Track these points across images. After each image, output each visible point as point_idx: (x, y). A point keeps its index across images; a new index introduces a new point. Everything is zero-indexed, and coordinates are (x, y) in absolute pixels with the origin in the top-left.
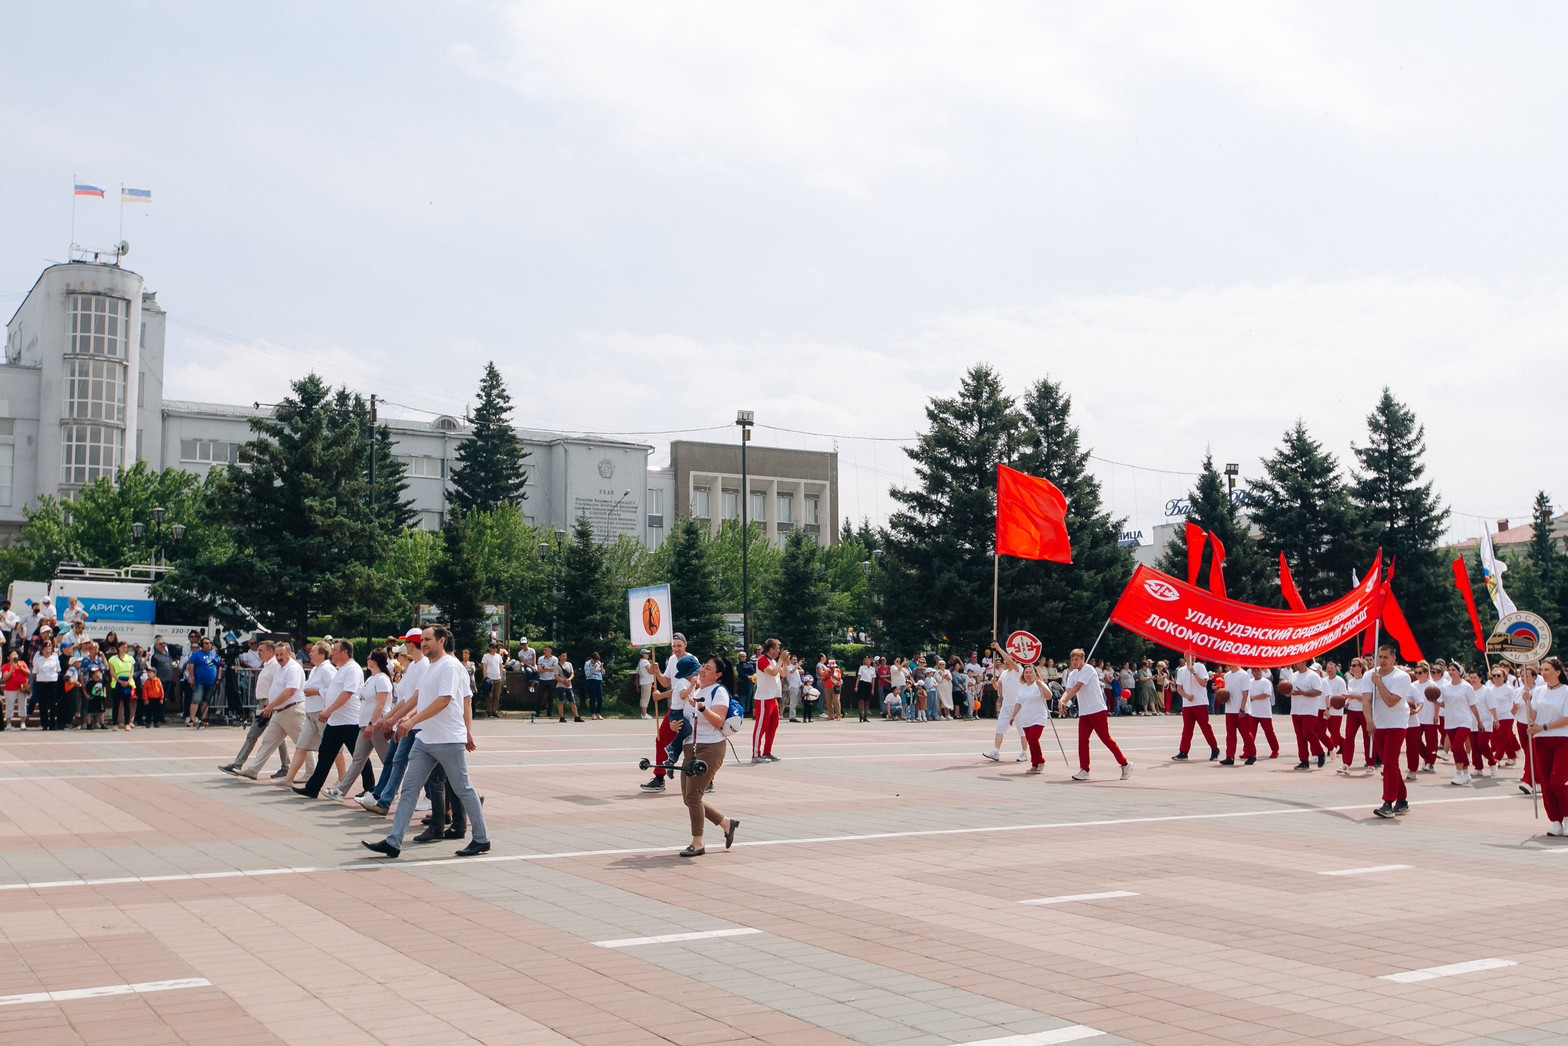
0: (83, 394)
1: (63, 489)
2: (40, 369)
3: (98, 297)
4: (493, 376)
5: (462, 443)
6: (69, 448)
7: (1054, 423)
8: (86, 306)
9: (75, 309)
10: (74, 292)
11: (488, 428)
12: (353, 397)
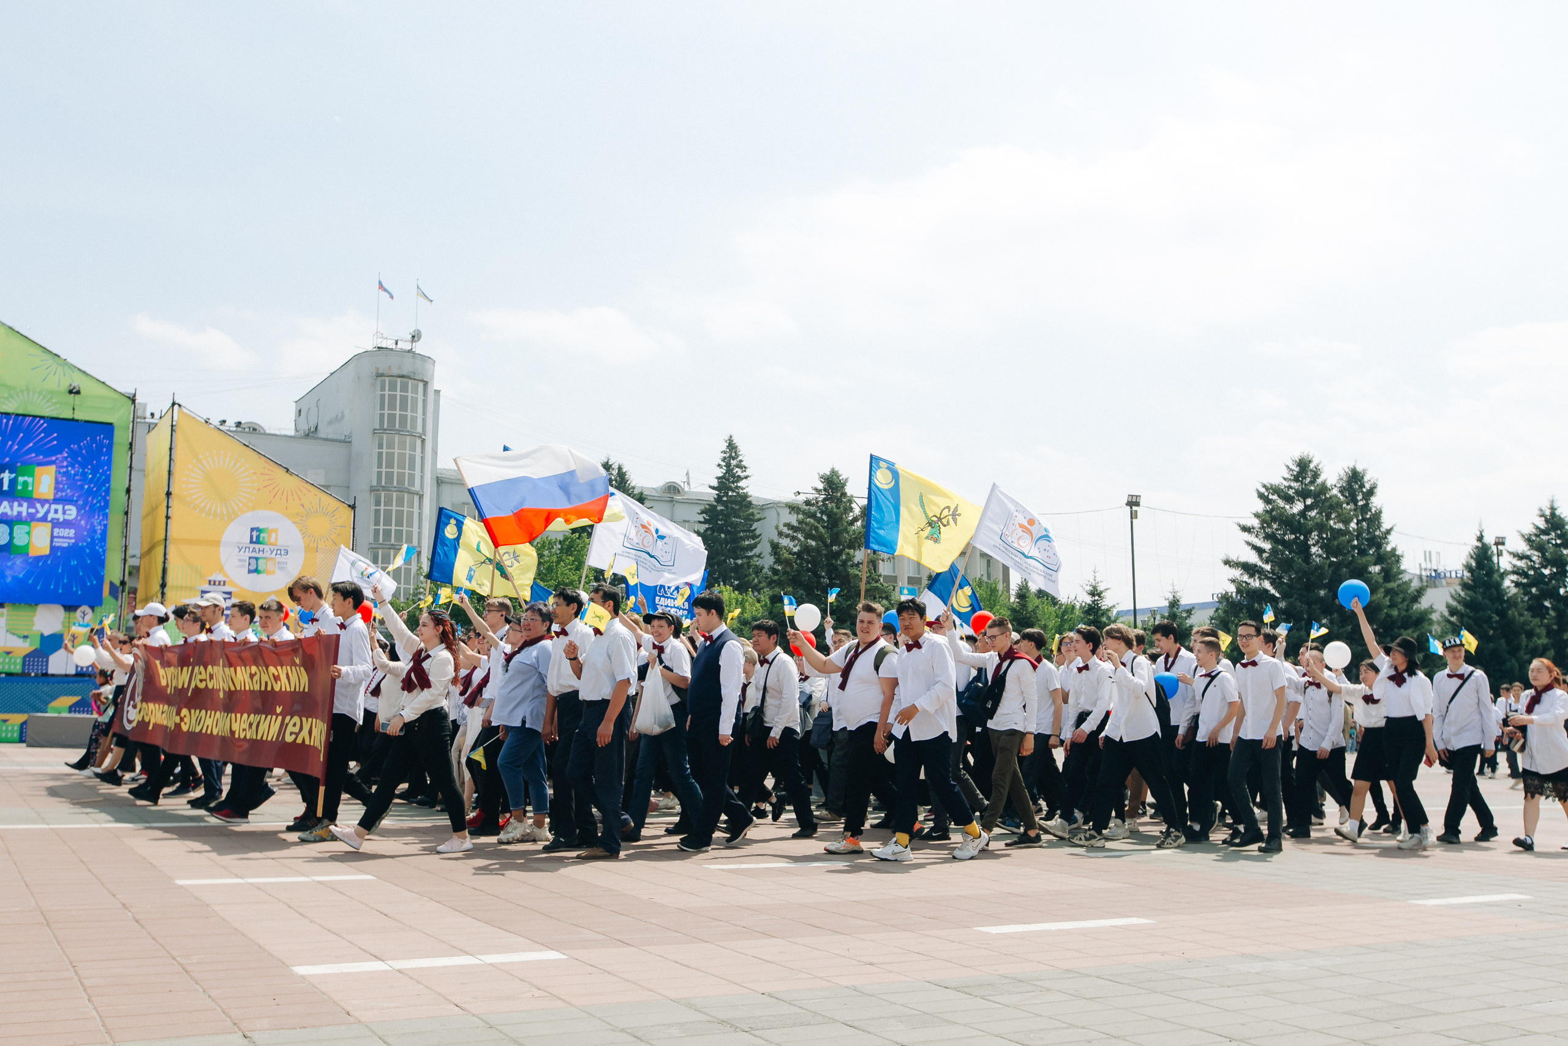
0: (390, 465)
1: (373, 548)
2: (350, 442)
3: (402, 379)
4: (731, 446)
5: (706, 508)
6: (377, 512)
7: (1361, 503)
8: (393, 387)
9: (383, 389)
10: (382, 375)
11: (727, 494)
12: (616, 466)
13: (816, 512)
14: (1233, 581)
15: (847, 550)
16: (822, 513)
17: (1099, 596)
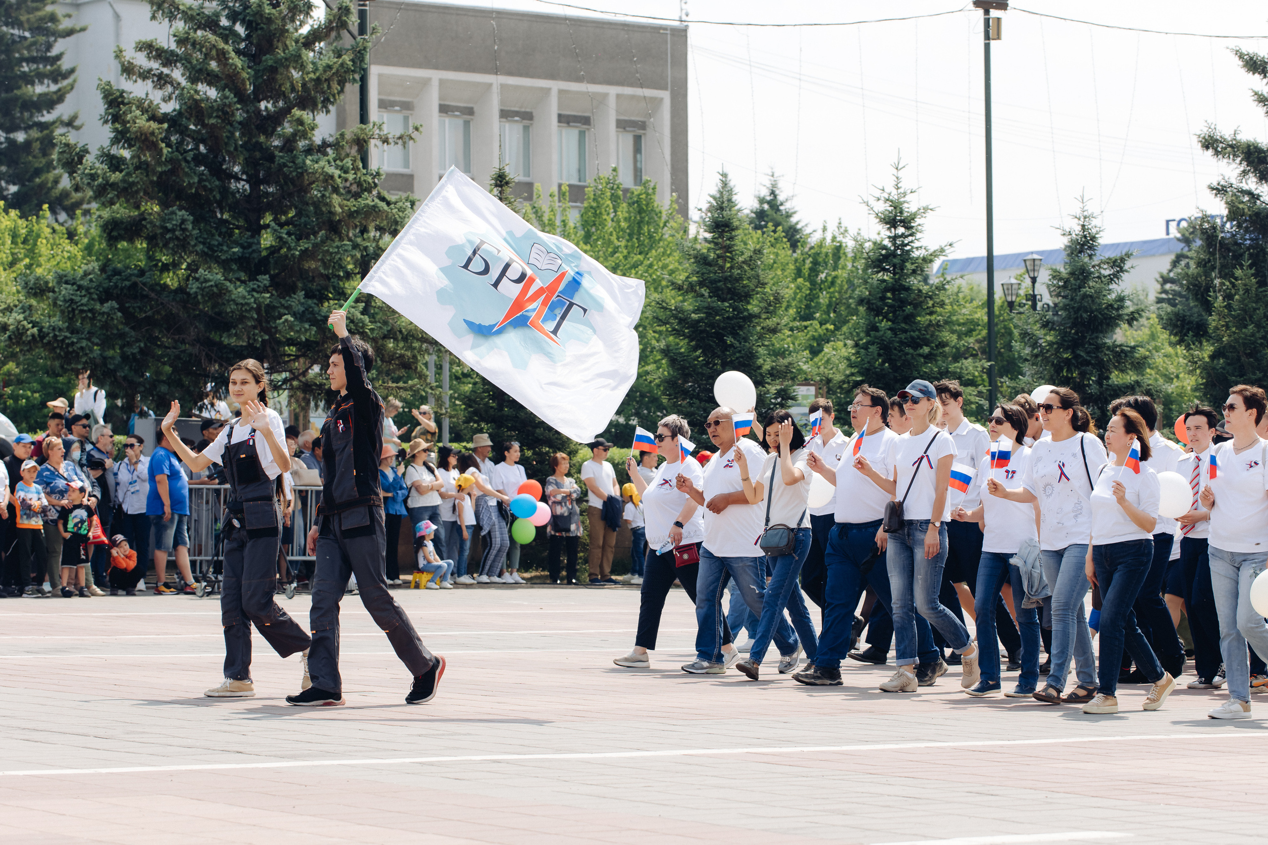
13: (217, 15)
14: (1220, 190)
15: (297, 112)
16: (234, 16)
17: (908, 228)
